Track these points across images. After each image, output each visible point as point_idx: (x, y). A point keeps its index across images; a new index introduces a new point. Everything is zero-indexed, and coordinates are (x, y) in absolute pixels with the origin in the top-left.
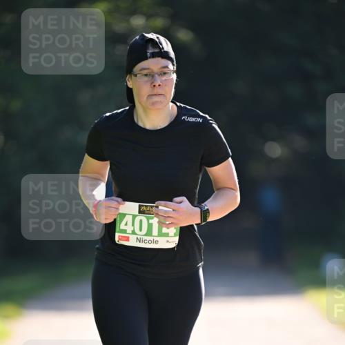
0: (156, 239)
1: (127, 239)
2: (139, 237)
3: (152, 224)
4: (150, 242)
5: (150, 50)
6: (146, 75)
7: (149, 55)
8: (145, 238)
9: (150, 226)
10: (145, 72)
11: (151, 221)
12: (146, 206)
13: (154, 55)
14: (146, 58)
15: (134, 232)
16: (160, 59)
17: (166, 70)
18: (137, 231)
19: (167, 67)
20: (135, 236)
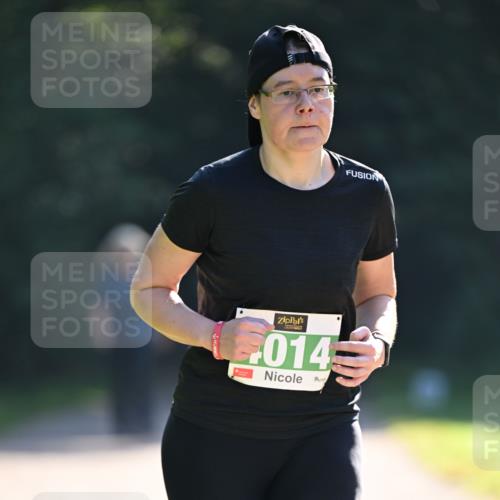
0: (299, 373)
1: (249, 374)
2: (270, 370)
3: (294, 347)
4: (288, 379)
5: (292, 52)
6: (286, 93)
7: (290, 58)
8: (281, 372)
9: (291, 351)
10: (285, 88)
11: (293, 343)
12: (288, 317)
13: (299, 59)
14: (286, 65)
15: (261, 363)
16: (309, 65)
17: (318, 84)
18: (268, 359)
19: (321, 79)
20: (263, 370)
